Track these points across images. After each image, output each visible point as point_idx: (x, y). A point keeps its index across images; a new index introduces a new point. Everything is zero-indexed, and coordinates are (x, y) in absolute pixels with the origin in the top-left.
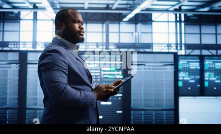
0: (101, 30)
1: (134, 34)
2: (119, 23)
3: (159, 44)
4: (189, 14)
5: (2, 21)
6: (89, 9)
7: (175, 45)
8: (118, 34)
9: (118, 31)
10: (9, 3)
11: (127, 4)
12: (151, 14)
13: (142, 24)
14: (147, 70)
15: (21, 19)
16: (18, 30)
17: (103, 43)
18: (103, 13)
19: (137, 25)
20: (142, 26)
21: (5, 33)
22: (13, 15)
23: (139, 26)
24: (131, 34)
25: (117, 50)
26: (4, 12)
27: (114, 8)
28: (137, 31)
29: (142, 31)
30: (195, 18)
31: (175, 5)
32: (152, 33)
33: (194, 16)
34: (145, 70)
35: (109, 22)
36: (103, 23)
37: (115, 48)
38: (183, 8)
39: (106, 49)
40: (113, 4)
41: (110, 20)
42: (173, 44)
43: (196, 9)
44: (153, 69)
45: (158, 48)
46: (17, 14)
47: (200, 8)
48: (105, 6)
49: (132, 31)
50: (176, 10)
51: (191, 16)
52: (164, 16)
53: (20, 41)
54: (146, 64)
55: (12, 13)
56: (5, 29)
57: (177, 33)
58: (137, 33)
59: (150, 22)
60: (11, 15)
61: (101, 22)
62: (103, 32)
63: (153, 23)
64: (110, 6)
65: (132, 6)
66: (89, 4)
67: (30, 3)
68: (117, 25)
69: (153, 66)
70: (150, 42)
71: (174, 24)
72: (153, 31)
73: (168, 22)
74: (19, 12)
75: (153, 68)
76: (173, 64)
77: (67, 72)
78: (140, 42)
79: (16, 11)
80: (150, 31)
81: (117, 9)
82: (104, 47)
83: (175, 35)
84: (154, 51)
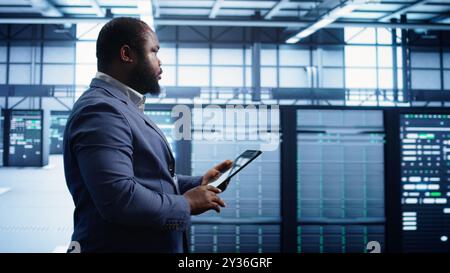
0: (240, 62)
1: (309, 69)
2: (278, 48)
3: (360, 90)
4: (420, 30)
5: (39, 43)
6: (219, 18)
7: (392, 93)
8: (275, 70)
9: (275, 64)
10: (58, 6)
11: (299, 9)
12: (342, 30)
13: (325, 49)
14: (329, 143)
15: (77, 40)
16: (72, 61)
17: (244, 87)
18: (244, 28)
19: (314, 52)
20: (325, 53)
21: (45, 67)
22: (64, 31)
23: (319, 53)
24: (301, 70)
25: (274, 102)
26: (43, 25)
27: (269, 17)
28: (315, 63)
29: (325, 65)
30: (432, 37)
31: (393, 12)
32: (344, 67)
33: (431, 32)
34: (325, 143)
35: (260, 45)
36: (244, 48)
37: (270, 99)
38: (410, 16)
39: (253, 100)
40: (270, 9)
41: (263, 42)
42: (389, 90)
43: (434, 18)
44: (342, 141)
45: (357, 98)
46: (69, 29)
47: (445, 18)
48: (251, 13)
49: (302, 65)
50: (394, 21)
51: (423, 34)
52: (368, 34)
53: (77, 83)
54: (328, 131)
55: (60, 27)
56: (45, 61)
57: (395, 68)
58: (314, 69)
59: (341, 46)
60: (58, 31)
61: (242, 45)
62: (244, 66)
63: (346, 47)
64: (263, 13)
65: (312, 12)
66: (222, 8)
67: (102, 7)
68: (273, 52)
69: (342, 135)
70: (340, 86)
71: (390, 49)
72: (347, 65)
73: (377, 45)
74: (74, 26)
75: (342, 138)
76: (382, 130)
77: (131, 153)
78: (320, 86)
79: (68, 23)
80: (341, 64)
81: (276, 19)
82: (249, 96)
83: (391, 72)
84: (348, 104)
